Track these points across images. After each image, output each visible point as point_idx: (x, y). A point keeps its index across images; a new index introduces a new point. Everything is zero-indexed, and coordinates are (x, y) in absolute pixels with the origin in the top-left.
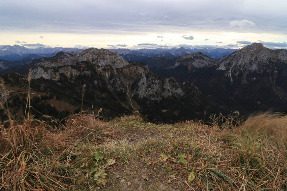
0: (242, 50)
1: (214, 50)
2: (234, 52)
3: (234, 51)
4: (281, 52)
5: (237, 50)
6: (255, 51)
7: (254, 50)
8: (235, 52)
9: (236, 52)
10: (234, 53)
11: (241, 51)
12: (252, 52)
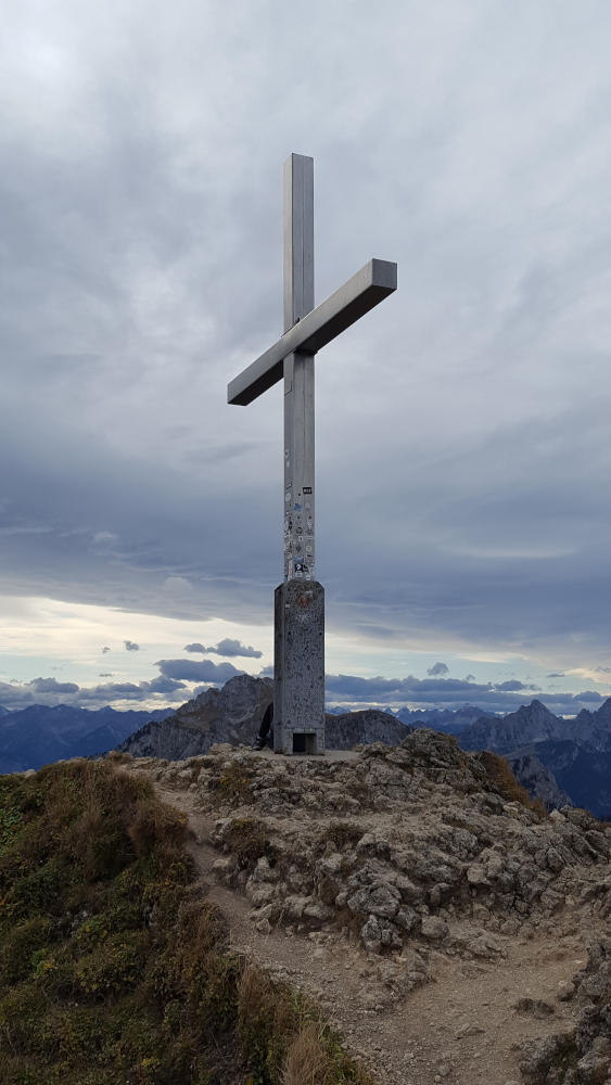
0: (182, 720)
1: (16, 715)
2: (139, 735)
3: (138, 728)
4: (372, 729)
5: (157, 719)
6: (249, 721)
7: (243, 719)
8: (146, 731)
9: (153, 729)
10: (142, 739)
11: (177, 727)
12: (237, 727)
